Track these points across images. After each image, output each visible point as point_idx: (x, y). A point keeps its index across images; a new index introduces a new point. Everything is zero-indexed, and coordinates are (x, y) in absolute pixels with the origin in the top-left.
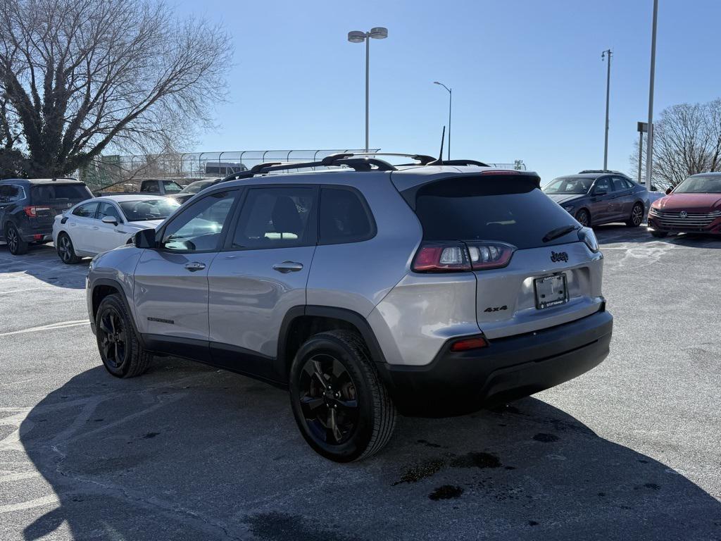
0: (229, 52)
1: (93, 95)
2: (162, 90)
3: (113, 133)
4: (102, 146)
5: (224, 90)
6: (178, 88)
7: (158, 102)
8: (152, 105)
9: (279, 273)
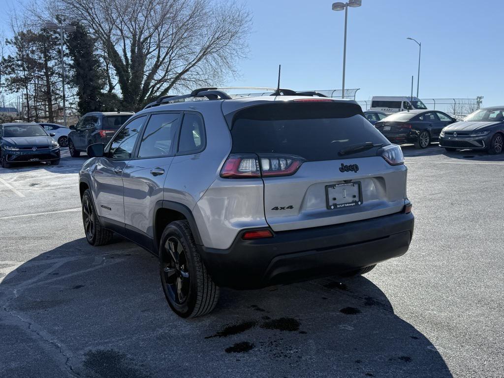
0: (250, 23)
1: (162, 56)
2: (205, 52)
3: (173, 83)
4: (167, 90)
5: (247, 50)
6: (216, 50)
7: (203, 60)
8: (200, 62)
9: (152, 175)
